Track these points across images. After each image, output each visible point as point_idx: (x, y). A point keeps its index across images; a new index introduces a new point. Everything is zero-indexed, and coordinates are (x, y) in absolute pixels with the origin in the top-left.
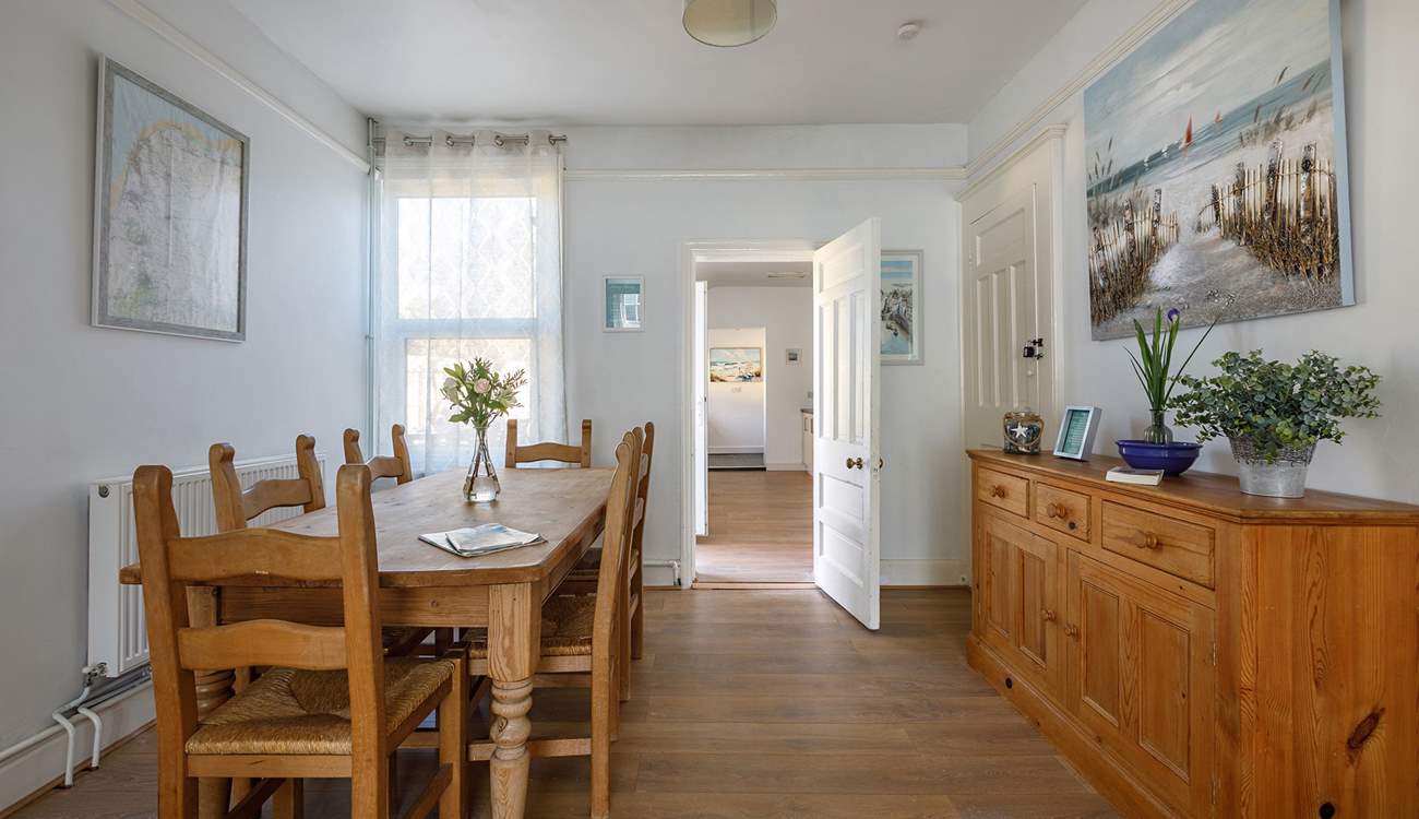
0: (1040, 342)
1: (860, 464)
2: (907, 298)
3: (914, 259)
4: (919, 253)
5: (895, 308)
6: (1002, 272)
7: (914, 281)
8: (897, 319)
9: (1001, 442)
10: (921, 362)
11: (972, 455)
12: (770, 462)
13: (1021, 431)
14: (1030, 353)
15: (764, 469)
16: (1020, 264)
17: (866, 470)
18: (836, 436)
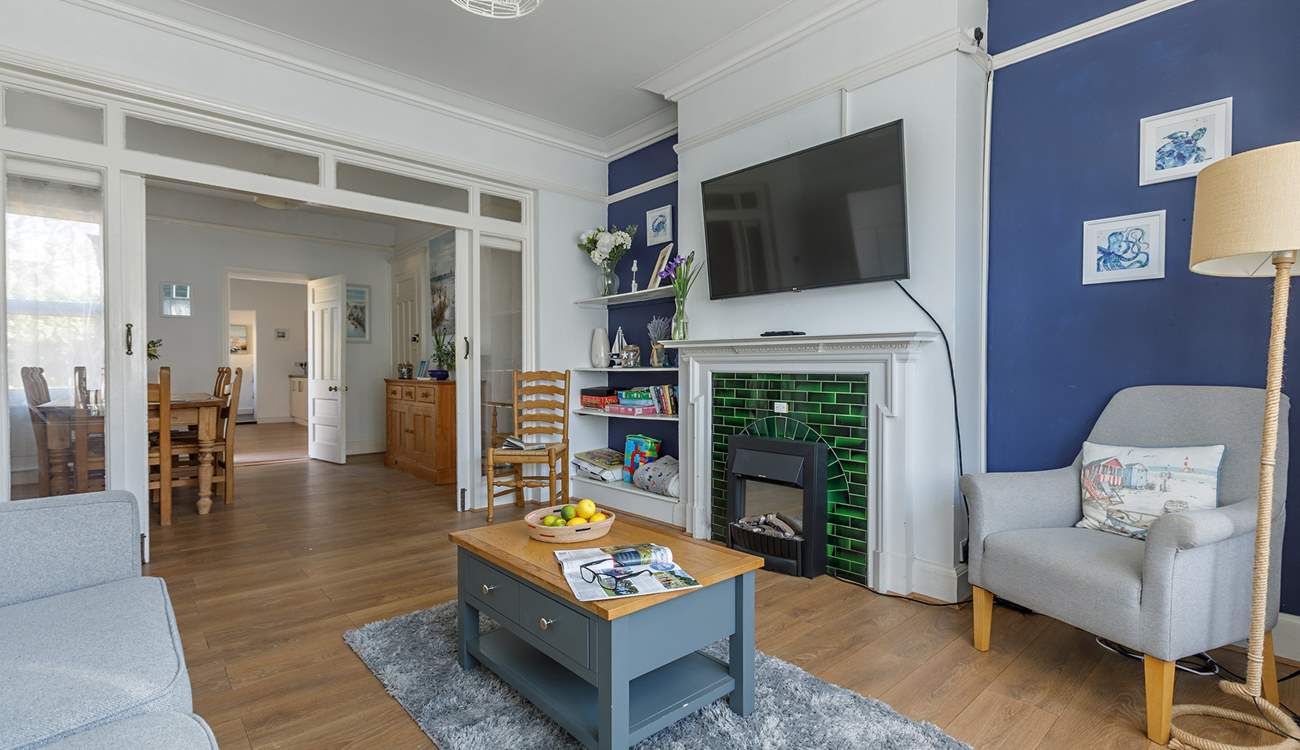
0: (418, 335)
1: (336, 389)
2: (362, 309)
3: (366, 290)
4: (369, 287)
5: (355, 315)
6: (406, 302)
7: (367, 300)
8: (357, 319)
9: (398, 375)
10: (370, 342)
11: (386, 381)
12: (260, 417)
13: (404, 370)
14: (414, 339)
15: (255, 423)
16: (412, 301)
17: (339, 392)
18: (323, 378)
